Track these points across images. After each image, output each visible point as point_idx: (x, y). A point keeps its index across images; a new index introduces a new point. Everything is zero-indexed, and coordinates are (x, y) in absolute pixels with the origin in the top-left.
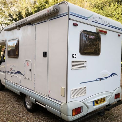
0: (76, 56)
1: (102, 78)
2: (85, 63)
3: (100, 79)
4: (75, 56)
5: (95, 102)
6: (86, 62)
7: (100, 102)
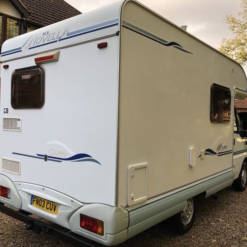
0: (8, 111)
1: (49, 157)
2: (18, 122)
3: (46, 158)
5: (35, 199)
6: (19, 120)
7: (42, 204)
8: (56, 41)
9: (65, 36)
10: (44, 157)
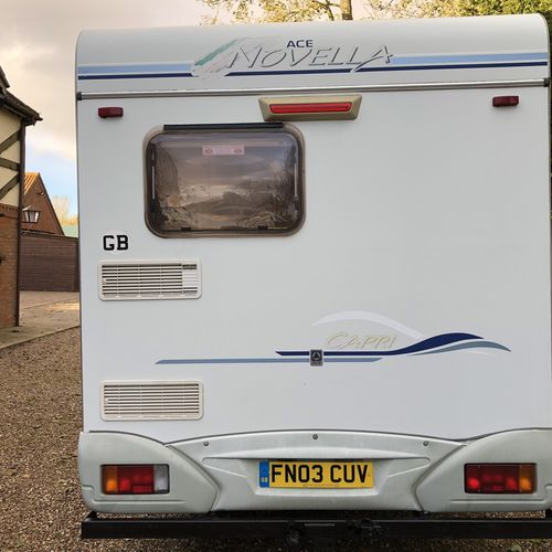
0: (126, 242)
2: (186, 272)
3: (316, 357)
4: (120, 242)
5: (278, 470)
6: (193, 267)
7: (313, 476)
8: (348, 71)
9: (381, 63)
10: (309, 357)
